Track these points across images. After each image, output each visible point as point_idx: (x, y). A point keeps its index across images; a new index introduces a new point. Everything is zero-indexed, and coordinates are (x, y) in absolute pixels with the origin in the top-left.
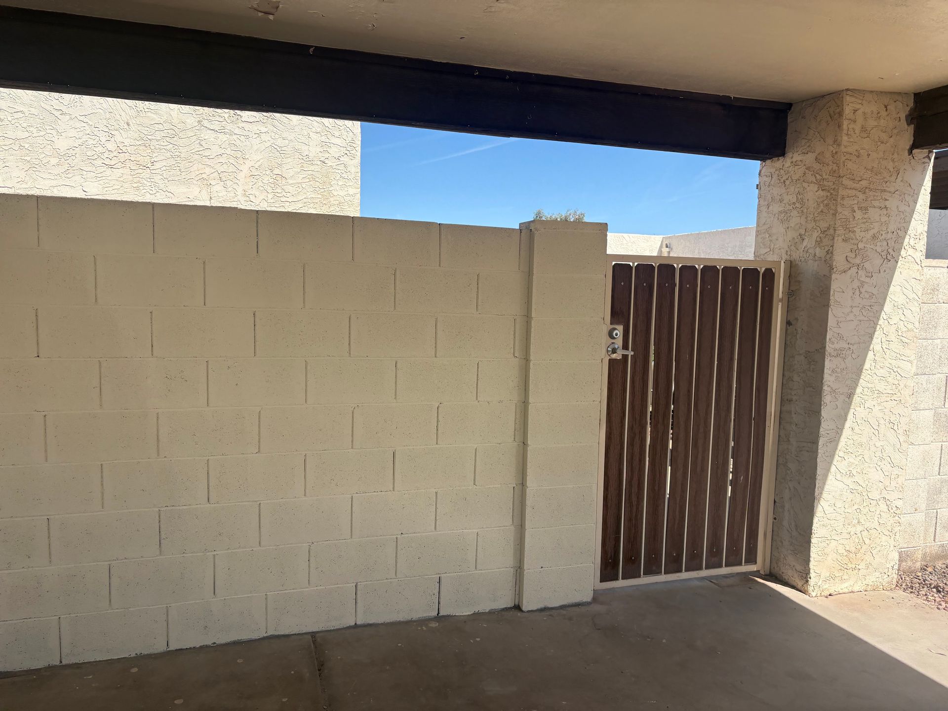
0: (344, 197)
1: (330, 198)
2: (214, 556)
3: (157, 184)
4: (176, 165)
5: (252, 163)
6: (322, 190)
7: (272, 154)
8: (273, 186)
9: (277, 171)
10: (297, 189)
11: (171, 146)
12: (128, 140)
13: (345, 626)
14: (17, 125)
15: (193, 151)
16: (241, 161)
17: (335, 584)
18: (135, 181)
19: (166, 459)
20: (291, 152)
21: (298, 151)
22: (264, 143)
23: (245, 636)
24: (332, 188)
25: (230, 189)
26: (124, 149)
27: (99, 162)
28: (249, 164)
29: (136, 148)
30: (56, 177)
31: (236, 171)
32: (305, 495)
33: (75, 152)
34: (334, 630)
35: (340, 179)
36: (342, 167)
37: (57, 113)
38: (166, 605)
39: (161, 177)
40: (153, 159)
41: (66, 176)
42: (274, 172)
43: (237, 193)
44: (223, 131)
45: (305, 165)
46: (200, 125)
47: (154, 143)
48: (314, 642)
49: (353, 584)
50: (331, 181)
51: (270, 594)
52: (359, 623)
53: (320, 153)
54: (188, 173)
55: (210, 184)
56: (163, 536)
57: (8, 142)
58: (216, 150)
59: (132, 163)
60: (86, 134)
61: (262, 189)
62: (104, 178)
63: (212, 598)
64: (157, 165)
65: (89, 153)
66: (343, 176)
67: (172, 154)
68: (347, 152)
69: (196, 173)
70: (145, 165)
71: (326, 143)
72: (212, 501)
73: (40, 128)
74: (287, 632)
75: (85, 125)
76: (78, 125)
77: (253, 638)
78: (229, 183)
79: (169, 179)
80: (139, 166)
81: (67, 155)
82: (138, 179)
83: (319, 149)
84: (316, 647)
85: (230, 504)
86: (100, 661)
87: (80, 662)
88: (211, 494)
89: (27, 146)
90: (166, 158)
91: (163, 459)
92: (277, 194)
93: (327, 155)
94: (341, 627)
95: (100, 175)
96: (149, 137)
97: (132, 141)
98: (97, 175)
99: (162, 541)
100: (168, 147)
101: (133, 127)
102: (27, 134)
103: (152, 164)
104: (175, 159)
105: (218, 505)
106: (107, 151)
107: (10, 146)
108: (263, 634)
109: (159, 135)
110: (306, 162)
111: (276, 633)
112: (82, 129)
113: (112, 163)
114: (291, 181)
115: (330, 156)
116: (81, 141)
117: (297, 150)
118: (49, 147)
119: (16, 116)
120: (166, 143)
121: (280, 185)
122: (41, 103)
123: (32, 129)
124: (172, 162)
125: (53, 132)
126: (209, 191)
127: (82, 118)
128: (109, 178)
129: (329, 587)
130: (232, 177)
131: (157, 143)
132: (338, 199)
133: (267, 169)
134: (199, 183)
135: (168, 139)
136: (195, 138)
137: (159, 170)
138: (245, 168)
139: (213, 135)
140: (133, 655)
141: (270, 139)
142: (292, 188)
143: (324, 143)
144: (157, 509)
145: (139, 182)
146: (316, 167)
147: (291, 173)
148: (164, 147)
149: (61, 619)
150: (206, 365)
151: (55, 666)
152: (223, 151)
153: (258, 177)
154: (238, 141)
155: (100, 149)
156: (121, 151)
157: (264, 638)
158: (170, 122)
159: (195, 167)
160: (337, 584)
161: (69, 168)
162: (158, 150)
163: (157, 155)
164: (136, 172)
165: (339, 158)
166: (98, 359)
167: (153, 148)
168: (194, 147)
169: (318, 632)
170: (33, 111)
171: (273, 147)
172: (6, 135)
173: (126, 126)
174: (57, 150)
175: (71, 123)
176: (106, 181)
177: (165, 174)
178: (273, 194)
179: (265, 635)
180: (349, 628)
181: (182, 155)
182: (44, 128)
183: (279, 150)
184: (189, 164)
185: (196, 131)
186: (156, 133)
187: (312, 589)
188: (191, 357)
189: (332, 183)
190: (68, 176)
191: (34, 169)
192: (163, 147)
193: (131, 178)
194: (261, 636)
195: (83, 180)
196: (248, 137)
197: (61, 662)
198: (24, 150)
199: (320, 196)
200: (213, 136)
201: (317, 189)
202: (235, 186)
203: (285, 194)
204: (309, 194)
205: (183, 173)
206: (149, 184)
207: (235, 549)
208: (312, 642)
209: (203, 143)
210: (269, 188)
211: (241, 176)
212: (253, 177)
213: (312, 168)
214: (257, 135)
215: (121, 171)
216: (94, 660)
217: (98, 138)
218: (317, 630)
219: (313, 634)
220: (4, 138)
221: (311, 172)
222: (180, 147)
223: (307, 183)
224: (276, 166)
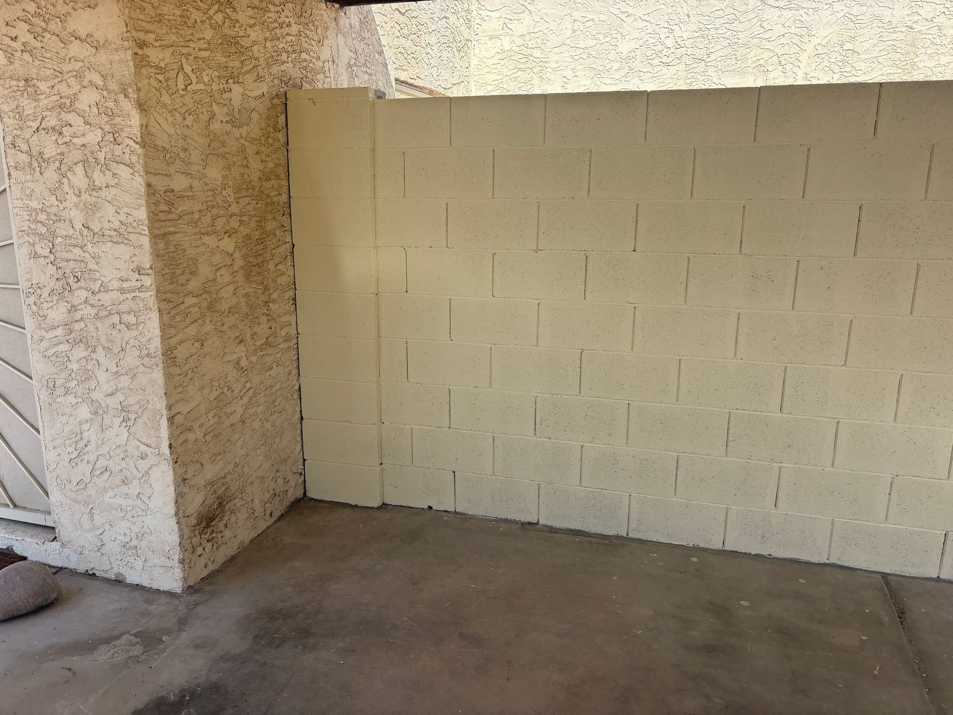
0: (933, 69)
1: (913, 71)
2: (780, 467)
3: (710, 78)
4: (732, 54)
5: (819, 41)
6: (904, 63)
7: (844, 26)
8: (841, 64)
9: (848, 46)
10: (871, 65)
11: (730, 32)
12: (687, 34)
13: (925, 577)
14: (588, 33)
15: (753, 35)
16: (806, 39)
17: (919, 527)
18: (689, 77)
19: (742, 361)
20: (868, 21)
21: (878, 18)
22: (836, 14)
23: (804, 557)
24: (918, 59)
25: (788, 74)
26: (682, 44)
27: (656, 62)
28: (815, 41)
29: (693, 40)
30: (616, 82)
31: (799, 52)
32: (895, 420)
33: (636, 54)
34: (909, 577)
35: (930, 46)
36: (935, 31)
37: (623, 16)
38: (725, 506)
39: (716, 69)
40: (709, 51)
41: (625, 79)
42: (845, 48)
43: (796, 78)
44: (788, 7)
45: (884, 34)
46: (763, 4)
47: (713, 32)
48: (887, 584)
49: (941, 532)
50: (917, 50)
51: (837, 521)
52: (943, 576)
53: (907, 18)
54: (744, 60)
55: (768, 70)
56: (731, 438)
57: (579, 51)
58: (779, 30)
59: (688, 57)
60: (647, 34)
61: (828, 69)
62: (659, 77)
63: (773, 510)
64: (713, 57)
65: (648, 53)
66: (935, 41)
67: (729, 41)
68: (946, 10)
69: (753, 59)
70: (700, 58)
71: (916, 3)
72: (785, 410)
73: (607, 34)
74: (852, 564)
75: (647, 24)
76: (641, 24)
77: (813, 560)
78: (789, 67)
79: (724, 70)
80: (694, 60)
81: (628, 58)
82: (692, 74)
83: (907, 11)
84: (890, 590)
85: (804, 417)
86: (661, 542)
87: (644, 539)
88: (785, 403)
89: (594, 53)
90: (723, 47)
91: (739, 361)
92: (845, 74)
93: (916, 18)
94: (920, 575)
95: (656, 75)
96: (708, 27)
97: (690, 33)
98: (654, 75)
99: (730, 443)
100: (726, 35)
101: (693, 19)
102: (595, 42)
103: (708, 56)
104: (733, 47)
105: (791, 416)
106: (665, 49)
107: (580, 56)
108: (824, 560)
109: (718, 22)
110: (888, 30)
111: (839, 563)
112: (644, 28)
113: (670, 59)
114: (864, 57)
115: (920, 17)
116: (641, 42)
117: (876, 17)
118: (614, 52)
119: (587, 24)
120: (726, 31)
121: (850, 62)
122: (610, 8)
123: (599, 36)
124: (729, 50)
125: (618, 36)
126: (765, 78)
127: (645, 17)
128: (664, 77)
129: (910, 528)
130: (794, 59)
131: (716, 32)
132: (924, 72)
133: (836, 45)
134: (755, 71)
135: (727, 26)
136: (756, 19)
137: (714, 62)
138: (810, 47)
139: (777, 12)
140: (691, 545)
141: (844, 8)
142: (865, 64)
143: (914, 3)
144: (728, 411)
145: (693, 77)
146: (899, 35)
147: (866, 45)
148: (723, 35)
149: (632, 497)
150: (796, 265)
151: (623, 537)
152: (786, 31)
153: (824, 56)
154: (805, 16)
155: (659, 47)
156: (678, 47)
157: (825, 565)
158: (731, 6)
159: (752, 54)
160: (922, 527)
161: (628, 72)
162: (716, 40)
163: (714, 45)
164: (691, 67)
165: (933, 19)
166: (687, 255)
167: (710, 37)
168: (753, 31)
169: (890, 574)
170: (603, 17)
171: (846, 18)
172: (577, 46)
173: (686, 19)
174: (621, 54)
175: (635, 23)
176: (661, 80)
177: (720, 65)
178: (840, 73)
179: (827, 562)
180: (930, 579)
181: (740, 42)
182: (610, 33)
183: (854, 19)
184: (747, 50)
185: (758, 11)
186: (716, 21)
187: (890, 526)
188: (782, 256)
189: (918, 53)
190: (627, 79)
191: (599, 76)
192: (721, 35)
193: (685, 74)
194: (822, 562)
195: (640, 82)
196: (817, 9)
197: (628, 534)
198: (592, 57)
199: (900, 71)
200: (777, 15)
201: (897, 63)
202: (796, 70)
203: (855, 72)
204: (885, 69)
205: (739, 63)
206: (702, 78)
207: (804, 465)
208: (884, 584)
209: (764, 24)
210: (836, 67)
211: (804, 57)
212: (819, 56)
213: (894, 36)
214: (828, 6)
215: (676, 68)
216: (656, 540)
217: (658, 36)
218: (889, 572)
219: (885, 576)
220: (575, 48)
221: (891, 41)
222: (739, 33)
223: (885, 57)
224: (848, 40)
